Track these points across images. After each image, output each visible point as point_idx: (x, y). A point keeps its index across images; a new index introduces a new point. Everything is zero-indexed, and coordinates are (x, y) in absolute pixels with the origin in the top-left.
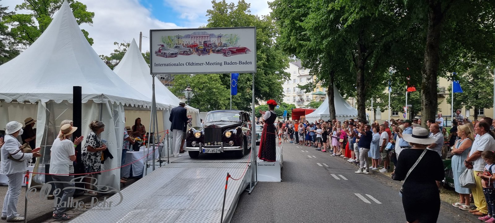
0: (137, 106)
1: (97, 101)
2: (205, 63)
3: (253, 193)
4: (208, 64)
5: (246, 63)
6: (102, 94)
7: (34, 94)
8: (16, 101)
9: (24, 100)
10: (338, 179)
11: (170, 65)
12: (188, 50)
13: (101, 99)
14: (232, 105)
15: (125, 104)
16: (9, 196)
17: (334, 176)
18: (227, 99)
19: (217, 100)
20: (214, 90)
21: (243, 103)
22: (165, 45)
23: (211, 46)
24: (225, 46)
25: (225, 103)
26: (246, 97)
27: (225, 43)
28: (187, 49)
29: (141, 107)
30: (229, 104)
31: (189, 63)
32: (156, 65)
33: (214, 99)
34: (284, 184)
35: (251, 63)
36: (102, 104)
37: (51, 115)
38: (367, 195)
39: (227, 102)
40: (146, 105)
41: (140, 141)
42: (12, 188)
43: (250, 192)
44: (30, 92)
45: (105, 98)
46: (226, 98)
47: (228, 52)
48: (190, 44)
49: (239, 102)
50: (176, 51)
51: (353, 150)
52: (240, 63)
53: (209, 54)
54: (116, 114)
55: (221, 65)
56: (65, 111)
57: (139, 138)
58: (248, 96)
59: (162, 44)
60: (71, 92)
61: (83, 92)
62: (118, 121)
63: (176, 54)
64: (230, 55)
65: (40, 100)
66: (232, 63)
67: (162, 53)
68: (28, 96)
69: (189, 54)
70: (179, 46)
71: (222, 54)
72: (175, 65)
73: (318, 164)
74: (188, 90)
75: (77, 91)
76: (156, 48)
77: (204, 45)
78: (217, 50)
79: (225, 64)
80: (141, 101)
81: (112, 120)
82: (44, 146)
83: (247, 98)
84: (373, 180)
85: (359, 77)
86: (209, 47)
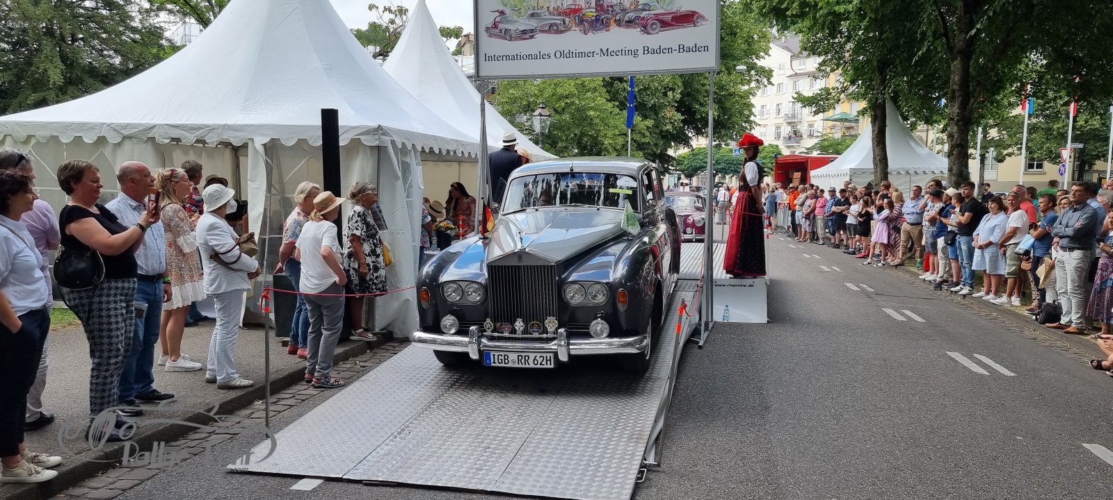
0: (444, 153)
1: (368, 141)
2: (599, 52)
3: (707, 345)
4: (606, 53)
5: (696, 49)
6: (379, 126)
7: (238, 125)
8: (204, 142)
9: (220, 140)
10: (903, 319)
11: (519, 57)
12: (559, 22)
13: (376, 137)
14: (631, 149)
15: (423, 148)
16: (218, 338)
17: (890, 312)
18: (621, 134)
19: (598, 136)
20: (592, 113)
21: (656, 145)
22: (508, 11)
23: (612, 11)
24: (646, 10)
25: (615, 144)
26: (665, 128)
27: (645, 2)
28: (557, 20)
29: (452, 153)
30: (624, 146)
31: (562, 52)
32: (487, 58)
33: (590, 133)
34: (777, 330)
35: (706, 48)
36: (378, 147)
37: (275, 172)
38: (976, 355)
39: (621, 140)
40: (461, 149)
41: (451, 229)
42: (223, 322)
43: (701, 344)
44: (230, 122)
45: (384, 134)
46: (617, 132)
47: (654, 24)
48: (565, 6)
49: (647, 141)
50: (533, 24)
51: (936, 254)
52: (682, 49)
53: (607, 31)
54: (406, 169)
55: (635, 54)
56: (303, 162)
57: (449, 222)
58: (669, 127)
59: (501, 8)
60: (318, 121)
61: (342, 121)
62: (411, 186)
63: (532, 31)
64: (656, 31)
65: (252, 140)
66: (660, 51)
67: (501, 30)
68: (227, 129)
69: (562, 32)
70: (538, 11)
71: (639, 29)
72: (529, 57)
73: (850, 285)
74: (541, 115)
75: (330, 118)
76: (487, 20)
77: (596, 9)
78: (626, 19)
79: (646, 52)
80: (452, 140)
81: (400, 182)
82: (265, 237)
83: (667, 130)
84: (987, 323)
85: (956, 78)
86: (609, 14)
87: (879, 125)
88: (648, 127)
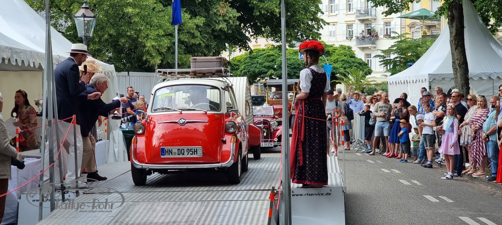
14: (179, 52)
18: (166, 35)
19: (138, 37)
25: (160, 46)
26: (218, 27)
30: (170, 50)
33: (129, 34)
39: (166, 42)
46: (161, 32)
49: (198, 43)
58: (223, 26)
74: (84, 16)
83: (220, 30)
87: (456, 26)
88: (198, 26)
